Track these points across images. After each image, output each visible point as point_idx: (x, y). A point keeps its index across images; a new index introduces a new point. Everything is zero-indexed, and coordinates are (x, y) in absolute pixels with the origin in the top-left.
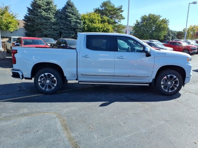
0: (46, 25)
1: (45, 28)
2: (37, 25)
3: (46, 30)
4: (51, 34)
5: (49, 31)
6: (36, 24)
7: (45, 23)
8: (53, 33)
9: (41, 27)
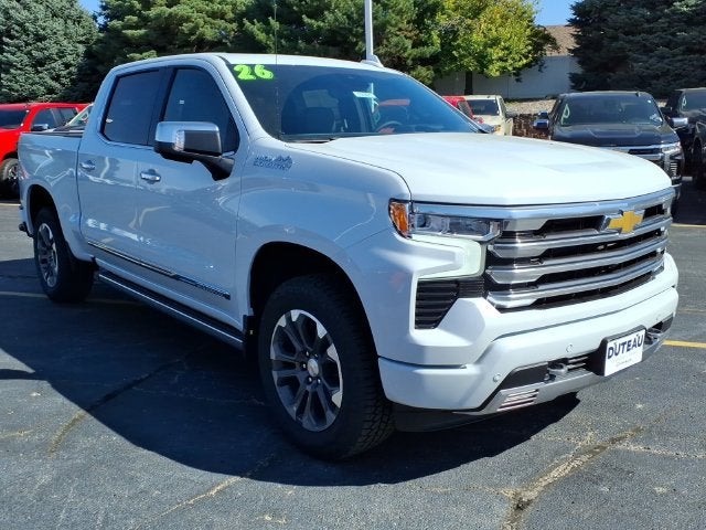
0: (650, 32)
1: (645, 46)
2: (615, 39)
3: (645, 58)
4: (666, 73)
5: (662, 58)
6: (611, 32)
7: (648, 21)
8: (678, 64)
9: (630, 42)
